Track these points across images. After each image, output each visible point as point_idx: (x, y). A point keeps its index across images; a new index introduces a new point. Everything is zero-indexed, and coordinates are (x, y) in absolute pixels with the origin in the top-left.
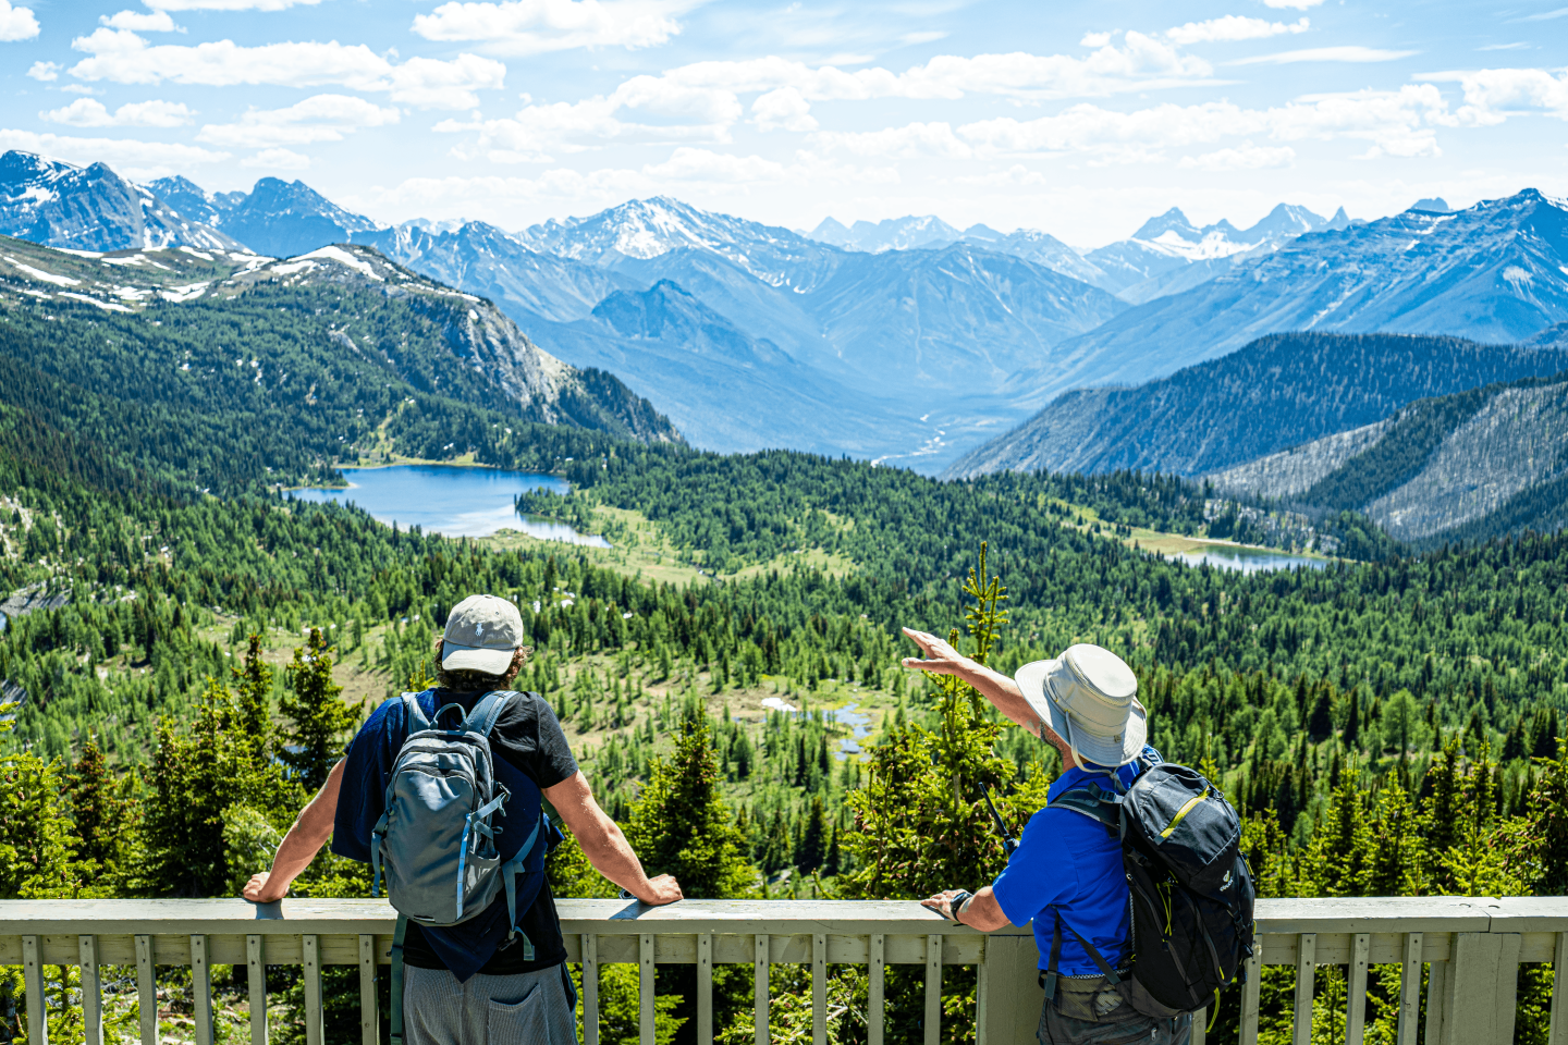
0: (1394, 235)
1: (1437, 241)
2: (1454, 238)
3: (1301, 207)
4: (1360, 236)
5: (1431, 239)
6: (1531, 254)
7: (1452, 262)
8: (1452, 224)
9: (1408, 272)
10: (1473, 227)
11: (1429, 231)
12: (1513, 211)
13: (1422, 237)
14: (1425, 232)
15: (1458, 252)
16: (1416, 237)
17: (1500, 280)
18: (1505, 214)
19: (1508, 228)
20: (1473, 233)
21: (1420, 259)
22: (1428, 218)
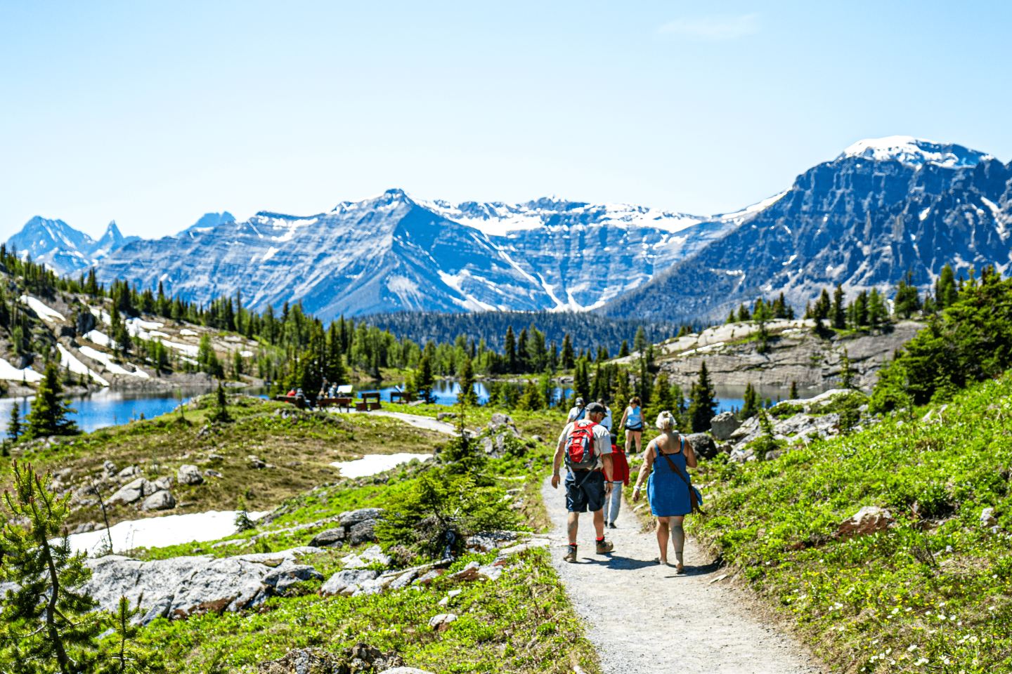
0: (248, 242)
1: (299, 248)
2: (319, 245)
3: (60, 222)
4: (203, 243)
5: (291, 246)
6: (412, 264)
7: (321, 273)
8: (313, 229)
9: (270, 285)
10: (338, 232)
11: (287, 237)
12: (381, 215)
13: (281, 245)
14: (281, 239)
15: (327, 261)
16: (273, 244)
17: (385, 292)
18: (371, 217)
19: (379, 233)
20: (339, 239)
21: (282, 269)
22: (282, 222)
